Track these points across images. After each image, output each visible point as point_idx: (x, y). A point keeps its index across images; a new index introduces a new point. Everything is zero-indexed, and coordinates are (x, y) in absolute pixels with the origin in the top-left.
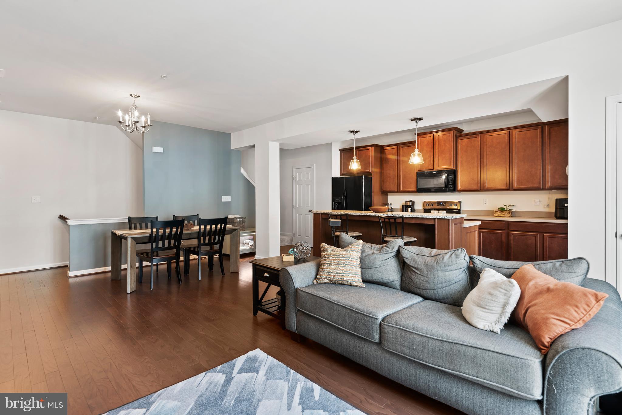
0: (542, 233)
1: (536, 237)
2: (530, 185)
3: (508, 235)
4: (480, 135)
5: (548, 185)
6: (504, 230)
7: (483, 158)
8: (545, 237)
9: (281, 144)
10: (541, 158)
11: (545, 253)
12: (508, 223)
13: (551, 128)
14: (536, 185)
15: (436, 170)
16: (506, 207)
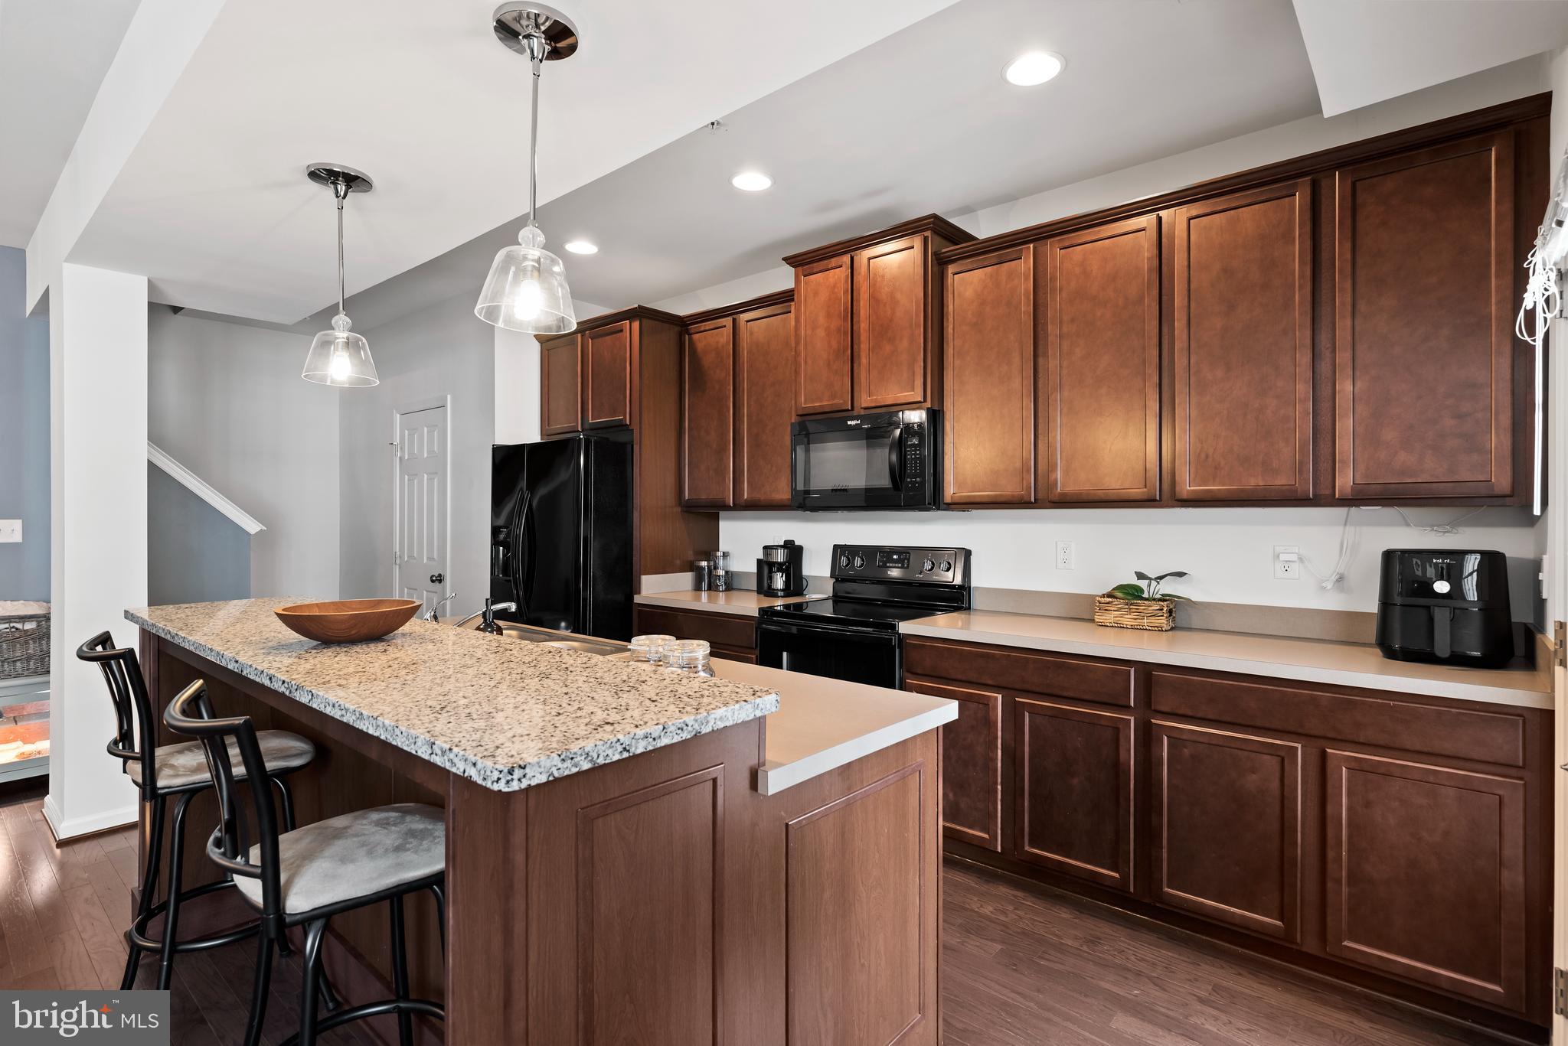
0: (1319, 741)
1: (1285, 758)
2: (1254, 481)
3: (1147, 737)
4: (1032, 246)
5: (1345, 481)
6: (1125, 707)
7: (1046, 355)
8: (1331, 764)
9: (152, 287)
10: (1308, 341)
11: (1331, 854)
12: (1147, 671)
13: (1358, 184)
14: (1282, 481)
15: (863, 412)
16: (1149, 585)
